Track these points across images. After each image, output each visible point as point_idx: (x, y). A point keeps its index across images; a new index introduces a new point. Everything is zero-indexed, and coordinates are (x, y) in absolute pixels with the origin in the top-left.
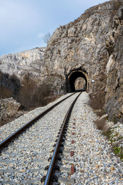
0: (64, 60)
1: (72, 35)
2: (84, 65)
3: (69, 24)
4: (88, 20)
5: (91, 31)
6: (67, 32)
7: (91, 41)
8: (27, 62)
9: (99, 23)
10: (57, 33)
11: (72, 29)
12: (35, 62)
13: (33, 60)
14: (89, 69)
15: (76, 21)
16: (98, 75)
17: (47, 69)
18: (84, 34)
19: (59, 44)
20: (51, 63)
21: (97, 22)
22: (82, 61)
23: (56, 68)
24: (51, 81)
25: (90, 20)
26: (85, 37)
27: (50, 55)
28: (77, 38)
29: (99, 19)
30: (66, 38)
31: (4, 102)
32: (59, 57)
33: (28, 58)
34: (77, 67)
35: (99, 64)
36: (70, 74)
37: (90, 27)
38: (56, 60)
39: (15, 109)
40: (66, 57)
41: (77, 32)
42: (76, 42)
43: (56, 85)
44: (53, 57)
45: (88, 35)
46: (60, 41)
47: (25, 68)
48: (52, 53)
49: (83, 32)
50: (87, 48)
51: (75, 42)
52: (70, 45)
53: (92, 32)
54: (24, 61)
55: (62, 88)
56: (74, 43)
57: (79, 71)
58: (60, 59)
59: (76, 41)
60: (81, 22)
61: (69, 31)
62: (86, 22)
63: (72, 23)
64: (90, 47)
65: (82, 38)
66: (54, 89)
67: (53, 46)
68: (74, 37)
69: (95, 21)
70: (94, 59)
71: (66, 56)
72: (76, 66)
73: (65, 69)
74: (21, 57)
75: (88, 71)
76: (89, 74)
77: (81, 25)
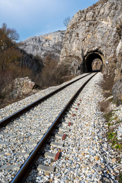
0: (82, 42)
1: (90, 19)
2: (100, 47)
3: (88, 9)
4: (106, 5)
5: (108, 15)
6: (85, 16)
7: (108, 25)
8: (50, 44)
9: (116, 7)
10: (76, 17)
11: (91, 13)
12: (57, 44)
13: (56, 42)
14: (105, 51)
15: (95, 5)
16: (113, 57)
17: (66, 51)
18: (102, 18)
19: (78, 27)
20: (69, 45)
21: (114, 6)
22: (98, 43)
23: (74, 50)
24: (69, 62)
25: (108, 4)
26: (102, 21)
27: (69, 38)
28: (94, 22)
29: (117, 3)
30: (84, 22)
31: (20, 81)
32: (78, 39)
33: (51, 40)
34: (93, 49)
35: (114, 47)
36: (87, 55)
37: (107, 11)
38: (74, 42)
39: (30, 88)
40: (84, 39)
41: (95, 16)
42: (93, 26)
43: (73, 65)
44: (72, 40)
45: (105, 19)
46: (78, 25)
47: (48, 50)
48: (71, 35)
49: (100, 16)
50: (104, 31)
51: (92, 25)
52: (87, 28)
53: (109, 16)
54: (47, 43)
55: (79, 69)
56: (92, 26)
57: (96, 53)
58: (78, 41)
59: (94, 24)
60: (99, 7)
61: (87, 15)
62: (103, 6)
63: (91, 8)
64: (106, 30)
65: (99, 22)
66: (71, 69)
67: (72, 29)
68: (92, 20)
69: (113, 5)
70: (110, 41)
71: (83, 39)
72: (92, 48)
73: (83, 51)
74: (45, 40)
75: (104, 53)
76: (104, 56)
77: (99, 10)
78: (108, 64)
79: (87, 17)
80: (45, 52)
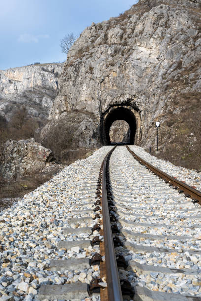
0: (99, 85)
1: (116, 42)
2: (135, 96)
3: (110, 22)
4: (147, 16)
5: (151, 36)
6: (106, 36)
7: (150, 54)
8: (17, 89)
9: (166, 22)
10: (86, 37)
11: (117, 30)
12: (32, 89)
14: (143, 105)
15: (124, 16)
16: (163, 116)
17: (66, 100)
18: (139, 41)
19: (91, 56)
20: (74, 89)
21: (164, 20)
22: (131, 88)
23: (83, 99)
24: (75, 122)
25: (151, 16)
26: (140, 46)
27: (72, 75)
28: (124, 47)
29: (168, 15)
30: (105, 45)
31: (20, 145)
32: (91, 79)
33: (20, 81)
34: (122, 99)
35: (164, 97)
36: (108, 111)
37: (149, 29)
38: (85, 85)
40: (104, 80)
41: (125, 36)
42: (123, 55)
43: (83, 129)
44: (79, 79)
45: (145, 43)
46: (92, 51)
47: (13, 100)
48: (77, 71)
49: (136, 36)
50: (143, 66)
51: (120, 53)
52: (111, 58)
53: (154, 38)
54: (12, 87)
55: (94, 136)
56: (119, 55)
57: (125, 107)
58: (92, 82)
59: (123, 52)
60: (133, 19)
61: (111, 33)
62: (142, 18)
63: (116, 20)
64: (148, 64)
65: (133, 48)
66: (79, 135)
67: (79, 59)
68: (120, 44)
69: (160, 18)
70: (154, 86)
71: (103, 78)
72: (120, 97)
73: (101, 102)
75: (141, 108)
76: (143, 113)
77: (133, 24)
78: (159, 126)
79: (109, 36)
80: (7, 104)
